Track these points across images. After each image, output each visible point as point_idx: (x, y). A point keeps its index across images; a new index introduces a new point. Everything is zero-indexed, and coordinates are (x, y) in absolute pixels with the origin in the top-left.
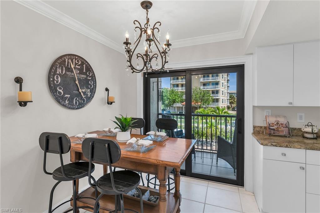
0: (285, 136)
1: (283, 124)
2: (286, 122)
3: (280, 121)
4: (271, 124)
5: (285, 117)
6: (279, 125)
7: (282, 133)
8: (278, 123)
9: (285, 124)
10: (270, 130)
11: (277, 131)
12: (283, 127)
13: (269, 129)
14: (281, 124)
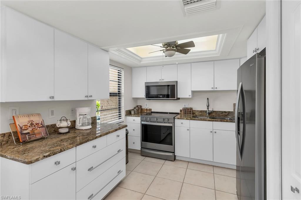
0: (42, 139)
1: (38, 124)
2: (42, 120)
3: (34, 121)
4: (24, 127)
5: (39, 115)
6: (33, 126)
7: (39, 136)
8: (32, 123)
9: (41, 123)
10: (24, 136)
11: (33, 134)
12: (40, 127)
13: (22, 134)
14: (36, 124)
